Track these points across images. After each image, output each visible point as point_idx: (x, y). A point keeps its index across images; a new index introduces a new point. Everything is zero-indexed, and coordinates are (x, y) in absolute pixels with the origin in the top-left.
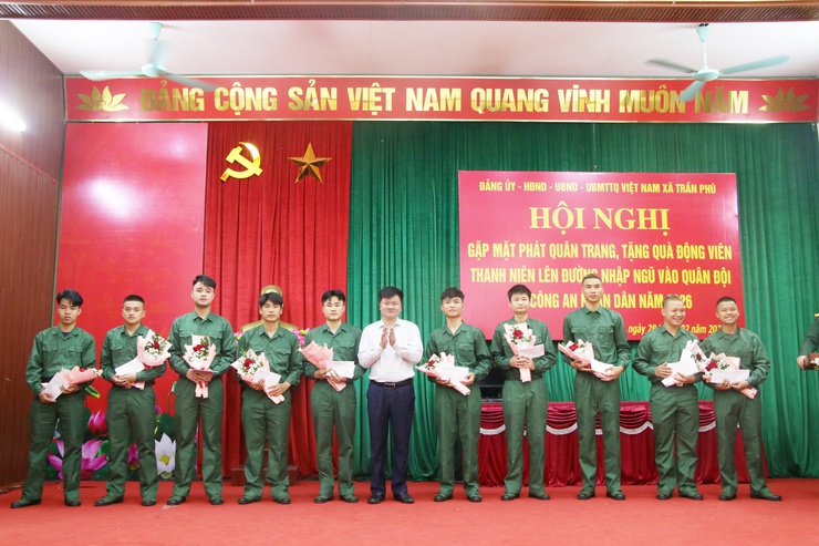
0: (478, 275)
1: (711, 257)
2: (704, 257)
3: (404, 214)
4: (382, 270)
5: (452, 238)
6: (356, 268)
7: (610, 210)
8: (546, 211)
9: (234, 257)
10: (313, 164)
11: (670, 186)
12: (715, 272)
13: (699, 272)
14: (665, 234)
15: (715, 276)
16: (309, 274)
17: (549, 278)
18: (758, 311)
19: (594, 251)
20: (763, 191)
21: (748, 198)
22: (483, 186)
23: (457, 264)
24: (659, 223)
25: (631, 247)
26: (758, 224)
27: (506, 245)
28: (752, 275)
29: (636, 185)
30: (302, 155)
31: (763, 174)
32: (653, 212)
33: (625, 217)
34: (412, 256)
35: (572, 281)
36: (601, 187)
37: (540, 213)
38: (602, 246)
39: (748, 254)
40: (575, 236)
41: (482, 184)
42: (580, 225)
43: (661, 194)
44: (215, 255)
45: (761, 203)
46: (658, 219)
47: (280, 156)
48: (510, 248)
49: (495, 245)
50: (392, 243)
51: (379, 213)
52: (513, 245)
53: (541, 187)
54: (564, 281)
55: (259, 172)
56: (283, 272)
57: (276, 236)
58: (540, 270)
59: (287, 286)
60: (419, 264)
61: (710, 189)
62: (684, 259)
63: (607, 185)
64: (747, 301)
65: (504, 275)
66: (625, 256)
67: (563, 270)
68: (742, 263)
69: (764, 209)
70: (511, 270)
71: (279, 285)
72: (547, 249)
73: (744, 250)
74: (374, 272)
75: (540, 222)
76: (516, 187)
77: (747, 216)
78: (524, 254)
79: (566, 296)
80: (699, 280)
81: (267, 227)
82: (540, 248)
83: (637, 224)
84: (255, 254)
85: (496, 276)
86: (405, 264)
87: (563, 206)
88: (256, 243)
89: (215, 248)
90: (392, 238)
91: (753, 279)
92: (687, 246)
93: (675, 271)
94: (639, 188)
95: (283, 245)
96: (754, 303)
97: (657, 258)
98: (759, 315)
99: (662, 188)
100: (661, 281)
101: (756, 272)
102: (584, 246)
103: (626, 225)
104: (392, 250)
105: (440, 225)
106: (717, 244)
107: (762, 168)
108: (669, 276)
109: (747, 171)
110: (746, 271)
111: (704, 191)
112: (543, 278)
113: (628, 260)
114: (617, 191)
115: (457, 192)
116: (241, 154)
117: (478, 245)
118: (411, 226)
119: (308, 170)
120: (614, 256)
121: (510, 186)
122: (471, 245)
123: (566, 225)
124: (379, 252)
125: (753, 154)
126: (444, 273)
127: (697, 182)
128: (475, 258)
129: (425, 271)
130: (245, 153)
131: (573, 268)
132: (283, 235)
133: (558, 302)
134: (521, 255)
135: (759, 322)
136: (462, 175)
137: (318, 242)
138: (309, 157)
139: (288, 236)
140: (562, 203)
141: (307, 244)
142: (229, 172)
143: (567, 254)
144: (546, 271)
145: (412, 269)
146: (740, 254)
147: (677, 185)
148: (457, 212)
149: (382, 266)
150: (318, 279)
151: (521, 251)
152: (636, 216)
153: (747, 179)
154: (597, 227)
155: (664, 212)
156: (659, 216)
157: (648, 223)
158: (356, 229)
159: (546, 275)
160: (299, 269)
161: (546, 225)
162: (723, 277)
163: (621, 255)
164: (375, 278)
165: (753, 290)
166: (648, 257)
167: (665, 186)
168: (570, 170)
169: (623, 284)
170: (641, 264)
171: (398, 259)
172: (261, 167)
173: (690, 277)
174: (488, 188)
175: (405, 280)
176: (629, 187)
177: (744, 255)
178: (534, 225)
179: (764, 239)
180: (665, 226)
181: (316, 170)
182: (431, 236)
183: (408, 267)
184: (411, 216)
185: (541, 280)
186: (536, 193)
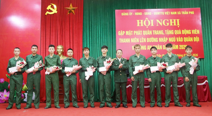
0: (122, 40)
1: (193, 33)
2: (190, 33)
3: (99, 23)
4: (93, 40)
5: (114, 30)
6: (85, 39)
7: (161, 20)
8: (142, 21)
9: (49, 37)
10: (72, 9)
11: (180, 12)
12: (194, 38)
13: (189, 38)
14: (178, 27)
15: (194, 39)
16: (71, 41)
17: (143, 41)
18: (208, 49)
19: (156, 32)
20: (209, 13)
21: (204, 15)
22: (123, 14)
23: (115, 37)
24: (177, 24)
25: (168, 31)
26: (207, 23)
27: (130, 32)
28: (206, 39)
29: (169, 12)
30: (69, 6)
31: (209, 7)
32: (175, 20)
33: (166, 22)
34: (102, 35)
35: (150, 42)
36: (158, 13)
37: (140, 22)
38: (159, 31)
39: (204, 32)
40: (151, 28)
41: (122, 13)
42: (152, 25)
43: (177, 15)
44: (44, 37)
45: (208, 16)
46: (176, 22)
47: (62, 7)
48: (131, 32)
49: (126, 32)
50: (96, 32)
51: (92, 23)
52: (132, 31)
53: (140, 14)
54: (148, 42)
55: (56, 12)
56: (64, 41)
57: (62, 30)
58: (140, 39)
59: (65, 45)
60: (104, 38)
61: (192, 13)
62: (184, 34)
63: (160, 12)
64: (204, 46)
65: (129, 40)
66: (166, 34)
67: (147, 38)
68: (202, 35)
69: (210, 19)
70: (131, 39)
71: (63, 45)
72: (142, 32)
73: (203, 31)
74: (91, 41)
75: (140, 24)
76: (133, 14)
77: (204, 21)
78: (135, 34)
79: (148, 46)
80: (189, 40)
81: (59, 28)
82: (140, 32)
83: (170, 24)
84: (56, 36)
85: (127, 40)
86: (100, 38)
87: (147, 19)
88: (56, 33)
89: (44, 34)
90: (96, 30)
91: (206, 40)
92: (185, 30)
93: (182, 38)
94: (170, 13)
95: (64, 33)
96: (207, 47)
97: (176, 34)
98: (208, 50)
99: (177, 13)
100: (177, 41)
101: (207, 38)
102: (153, 31)
103: (166, 24)
104: (96, 34)
105: (110, 26)
106: (195, 29)
107: (209, 6)
108: (180, 40)
109: (204, 7)
110: (204, 38)
111: (190, 13)
112: (141, 41)
113: (167, 35)
114: (163, 14)
115: (115, 16)
116: (51, 7)
117: (121, 32)
118: (101, 27)
119: (70, 12)
120: (163, 34)
121: (131, 14)
122: (119, 32)
123: (148, 25)
124: (92, 35)
125: (206, 2)
126: (111, 40)
127: (188, 11)
128: (121, 36)
129: (106, 40)
130: (52, 7)
131: (150, 38)
132: (64, 30)
133: (146, 48)
134: (134, 34)
135: (208, 53)
136: (117, 11)
137: (74, 32)
138: (71, 7)
139: (65, 31)
140: (147, 18)
141: (71, 33)
142: (47, 13)
143: (148, 34)
144: (142, 39)
145: (102, 39)
146: (202, 32)
147: (182, 12)
148: (115, 22)
149: (93, 39)
150: (74, 43)
151: (134, 33)
152: (169, 22)
153: (204, 9)
154: (157, 25)
155: (178, 20)
156: (176, 21)
157: (173, 24)
158: (85, 28)
159: (142, 40)
160: (68, 40)
161: (142, 25)
162: (197, 39)
163: (165, 33)
164: (91, 42)
165: (206, 43)
166: (173, 34)
167: (178, 12)
168: (149, 9)
169: (165, 42)
170: (171, 36)
171: (98, 36)
172: (57, 11)
173: (186, 40)
174: (124, 15)
175: (100, 43)
176: (167, 13)
177: (203, 32)
178: (138, 25)
179: (209, 27)
180: (178, 24)
181: (73, 11)
182: (107, 30)
183: (101, 39)
184: (101, 24)
185: (141, 42)
186: (139, 16)
